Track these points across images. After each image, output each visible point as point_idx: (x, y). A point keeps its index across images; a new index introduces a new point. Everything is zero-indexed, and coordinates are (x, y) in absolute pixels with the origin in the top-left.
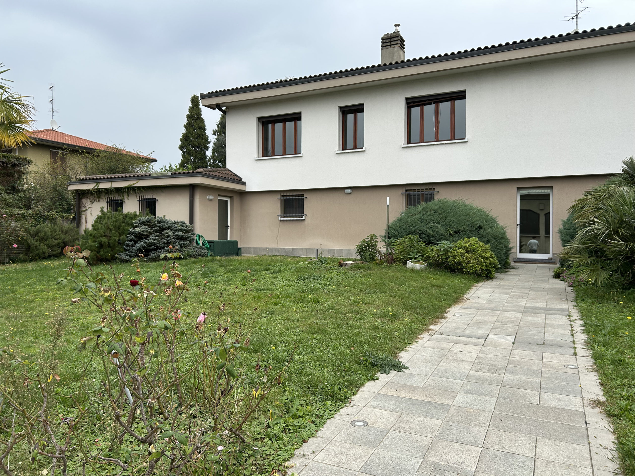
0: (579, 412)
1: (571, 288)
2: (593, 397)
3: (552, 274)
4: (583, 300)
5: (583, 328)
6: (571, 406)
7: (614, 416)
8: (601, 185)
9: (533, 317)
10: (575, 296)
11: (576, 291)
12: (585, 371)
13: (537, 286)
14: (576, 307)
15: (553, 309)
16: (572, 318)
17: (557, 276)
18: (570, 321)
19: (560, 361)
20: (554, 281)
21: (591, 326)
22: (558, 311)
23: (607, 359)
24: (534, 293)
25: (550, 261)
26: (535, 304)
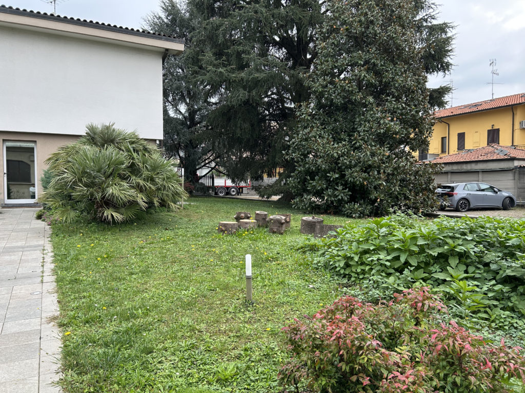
0: (36, 331)
1: (50, 227)
2: (50, 314)
3: (35, 216)
4: (57, 235)
5: (52, 259)
6: (30, 327)
7: (64, 325)
8: (70, 143)
9: (10, 255)
10: (51, 233)
11: (53, 229)
12: (48, 294)
13: (19, 228)
14: (51, 241)
15: (30, 247)
16: (45, 252)
17: (39, 217)
18: (43, 254)
19: (28, 290)
20: (35, 222)
21: (59, 256)
22: (35, 247)
23: (66, 281)
24: (16, 234)
25: (36, 205)
26: (14, 243)
